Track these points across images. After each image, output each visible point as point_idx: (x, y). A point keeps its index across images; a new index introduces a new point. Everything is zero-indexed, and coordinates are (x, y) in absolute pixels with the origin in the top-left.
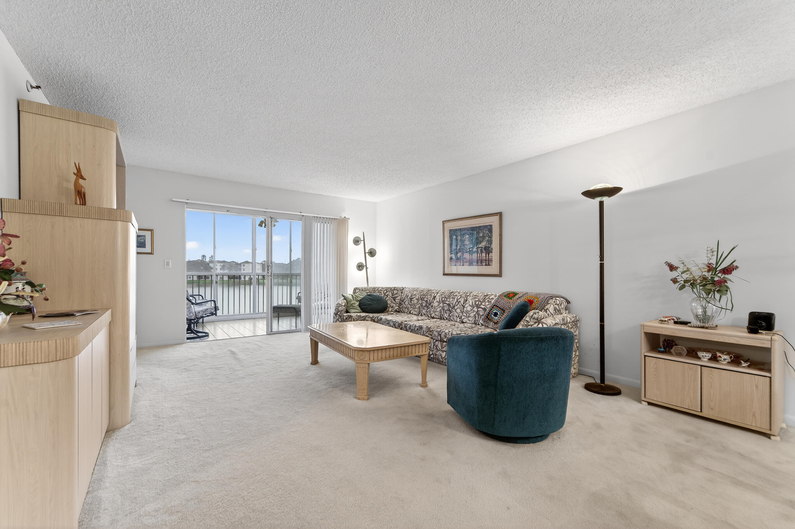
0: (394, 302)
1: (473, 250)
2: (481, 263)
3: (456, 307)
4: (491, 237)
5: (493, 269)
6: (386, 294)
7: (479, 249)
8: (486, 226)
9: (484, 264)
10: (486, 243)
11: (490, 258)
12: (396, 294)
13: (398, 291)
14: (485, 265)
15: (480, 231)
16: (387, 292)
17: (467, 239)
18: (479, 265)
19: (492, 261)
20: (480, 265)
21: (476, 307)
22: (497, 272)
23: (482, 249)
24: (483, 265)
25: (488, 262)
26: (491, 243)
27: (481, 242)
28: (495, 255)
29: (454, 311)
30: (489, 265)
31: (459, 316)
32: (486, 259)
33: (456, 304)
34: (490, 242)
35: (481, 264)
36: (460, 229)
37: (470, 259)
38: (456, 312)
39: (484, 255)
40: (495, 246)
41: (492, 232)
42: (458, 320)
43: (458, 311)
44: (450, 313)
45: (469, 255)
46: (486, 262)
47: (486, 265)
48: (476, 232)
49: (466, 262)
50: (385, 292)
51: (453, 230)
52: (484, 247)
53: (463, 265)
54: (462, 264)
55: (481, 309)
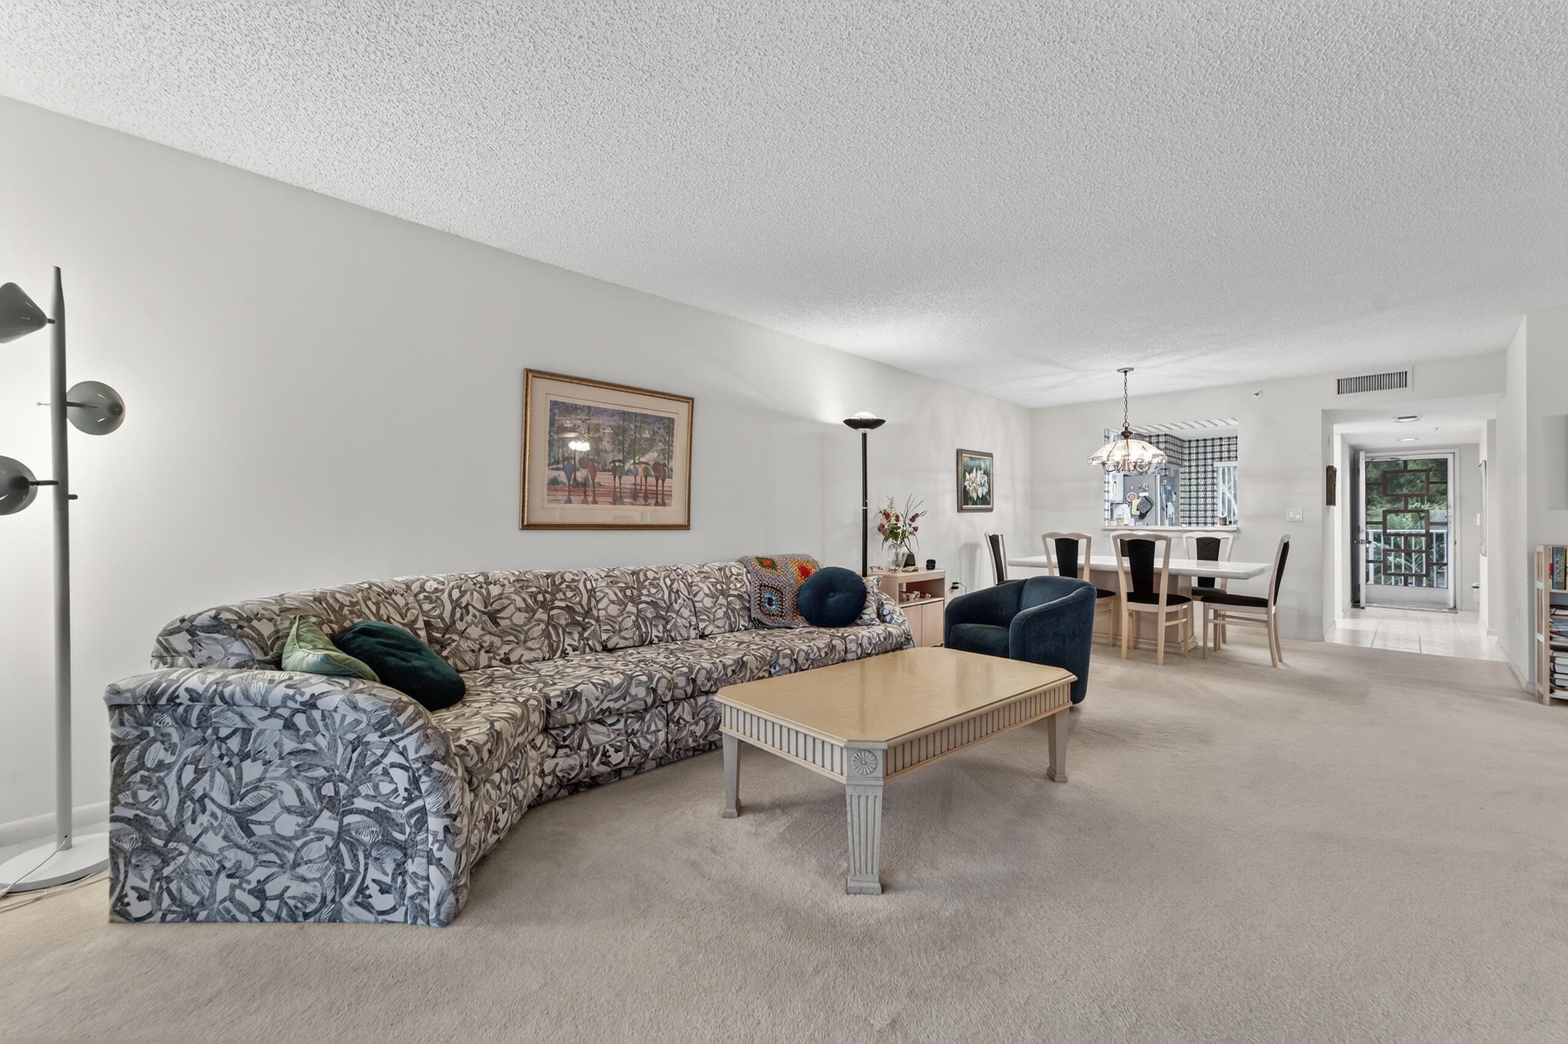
0: (494, 629)
1: (624, 467)
2: (646, 498)
3: (676, 607)
4: (670, 444)
5: (672, 513)
6: (464, 603)
7: (640, 469)
8: (660, 419)
9: (653, 501)
10: (659, 455)
11: (665, 489)
12: (500, 597)
13: (503, 586)
14: (655, 505)
15: (645, 426)
16: (463, 593)
17: (607, 439)
18: (640, 505)
19: (671, 495)
20: (643, 502)
21: (721, 597)
22: (681, 521)
23: (648, 466)
24: (649, 505)
25: (663, 497)
26: (670, 458)
27: (644, 452)
28: (676, 484)
29: (674, 616)
30: (664, 504)
31: (691, 625)
32: (657, 490)
33: (673, 598)
34: (668, 454)
35: (646, 500)
36: (589, 408)
37: (615, 488)
38: (682, 617)
39: (651, 480)
40: (677, 464)
41: (673, 434)
42: (693, 633)
43: (686, 612)
44: (667, 623)
45: (612, 476)
46: (657, 498)
47: (657, 504)
48: (632, 426)
49: (604, 495)
50: (456, 594)
51: (563, 403)
52: (652, 463)
53: (595, 502)
54: (590, 499)
55: (733, 598)
